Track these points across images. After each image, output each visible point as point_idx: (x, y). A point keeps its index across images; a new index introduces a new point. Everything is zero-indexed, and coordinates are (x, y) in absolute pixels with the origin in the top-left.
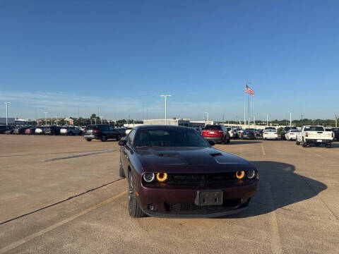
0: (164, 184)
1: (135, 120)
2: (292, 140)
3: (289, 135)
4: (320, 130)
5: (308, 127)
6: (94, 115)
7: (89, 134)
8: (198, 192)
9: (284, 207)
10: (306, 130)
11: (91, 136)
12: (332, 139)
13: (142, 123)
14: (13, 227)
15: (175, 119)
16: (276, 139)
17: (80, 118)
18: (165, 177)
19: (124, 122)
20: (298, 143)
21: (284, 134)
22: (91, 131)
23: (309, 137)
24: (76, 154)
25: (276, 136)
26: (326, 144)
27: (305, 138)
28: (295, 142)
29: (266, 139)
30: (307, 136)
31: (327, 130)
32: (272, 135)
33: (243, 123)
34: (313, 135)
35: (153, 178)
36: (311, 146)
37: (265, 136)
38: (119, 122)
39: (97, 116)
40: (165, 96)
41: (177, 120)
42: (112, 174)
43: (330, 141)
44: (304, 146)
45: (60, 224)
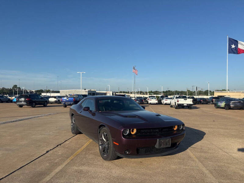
0: (134, 136)
1: (51, 90)
2: (166, 104)
3: (164, 101)
4: (185, 98)
5: (178, 96)
6: (16, 86)
7: (21, 102)
8: (158, 140)
9: (191, 146)
10: (177, 98)
11: (23, 103)
12: (192, 103)
13: (59, 92)
14: (21, 177)
15: (85, 89)
16: (156, 104)
17: (3, 88)
18: (135, 131)
19: (42, 91)
20: (172, 106)
21: (161, 100)
22: (23, 99)
23: (180, 103)
24: (20, 118)
25: (157, 102)
26: (189, 107)
27: (177, 103)
28: (169, 106)
29: (151, 104)
30: (178, 102)
31: (189, 98)
32: (154, 101)
33: (131, 93)
34: (182, 101)
35: (128, 132)
36: (180, 108)
37: (150, 102)
38: (38, 91)
39: (18, 87)
40: (81, 73)
41: (87, 90)
42: (63, 132)
43: (191, 105)
44: (176, 108)
45: (57, 170)
